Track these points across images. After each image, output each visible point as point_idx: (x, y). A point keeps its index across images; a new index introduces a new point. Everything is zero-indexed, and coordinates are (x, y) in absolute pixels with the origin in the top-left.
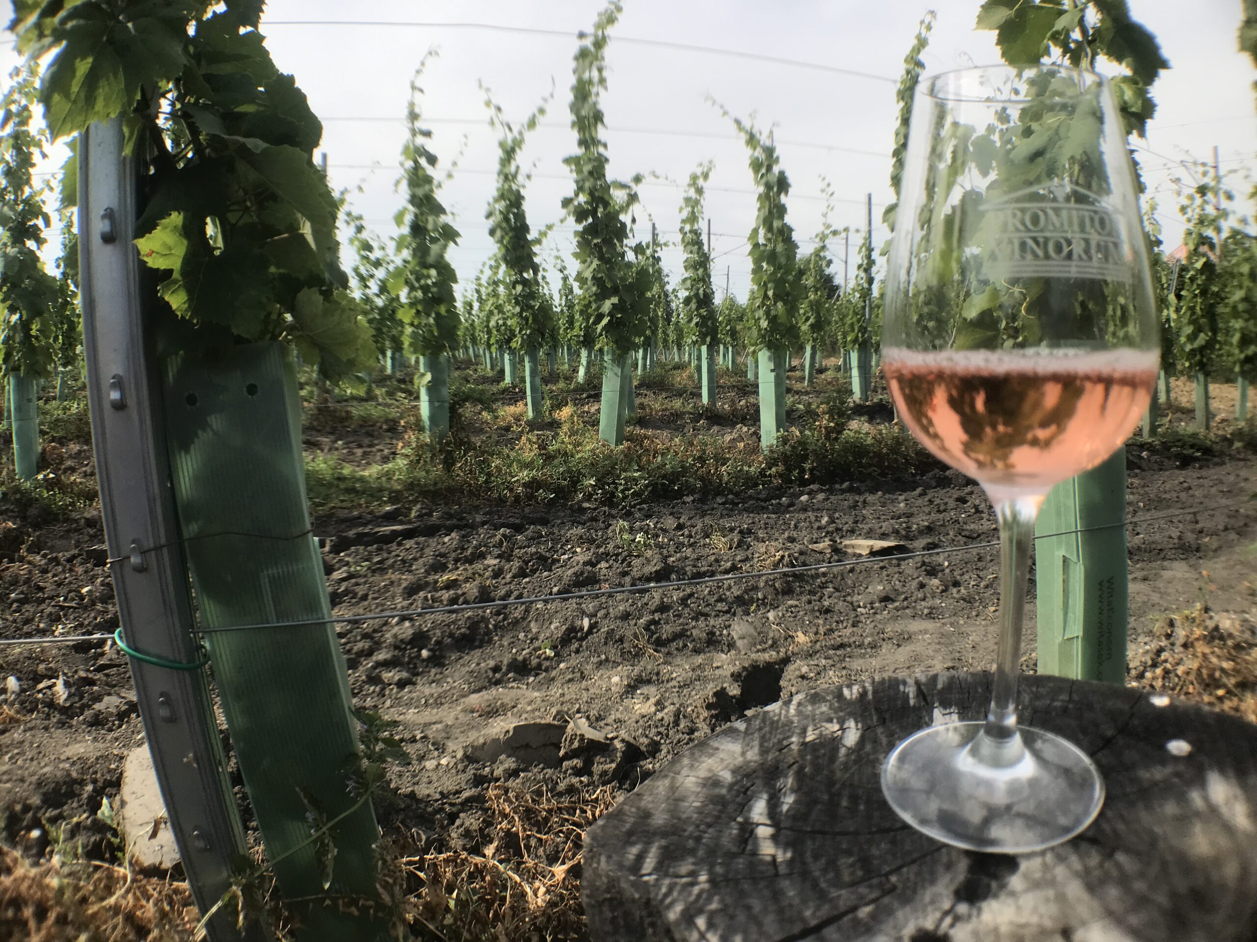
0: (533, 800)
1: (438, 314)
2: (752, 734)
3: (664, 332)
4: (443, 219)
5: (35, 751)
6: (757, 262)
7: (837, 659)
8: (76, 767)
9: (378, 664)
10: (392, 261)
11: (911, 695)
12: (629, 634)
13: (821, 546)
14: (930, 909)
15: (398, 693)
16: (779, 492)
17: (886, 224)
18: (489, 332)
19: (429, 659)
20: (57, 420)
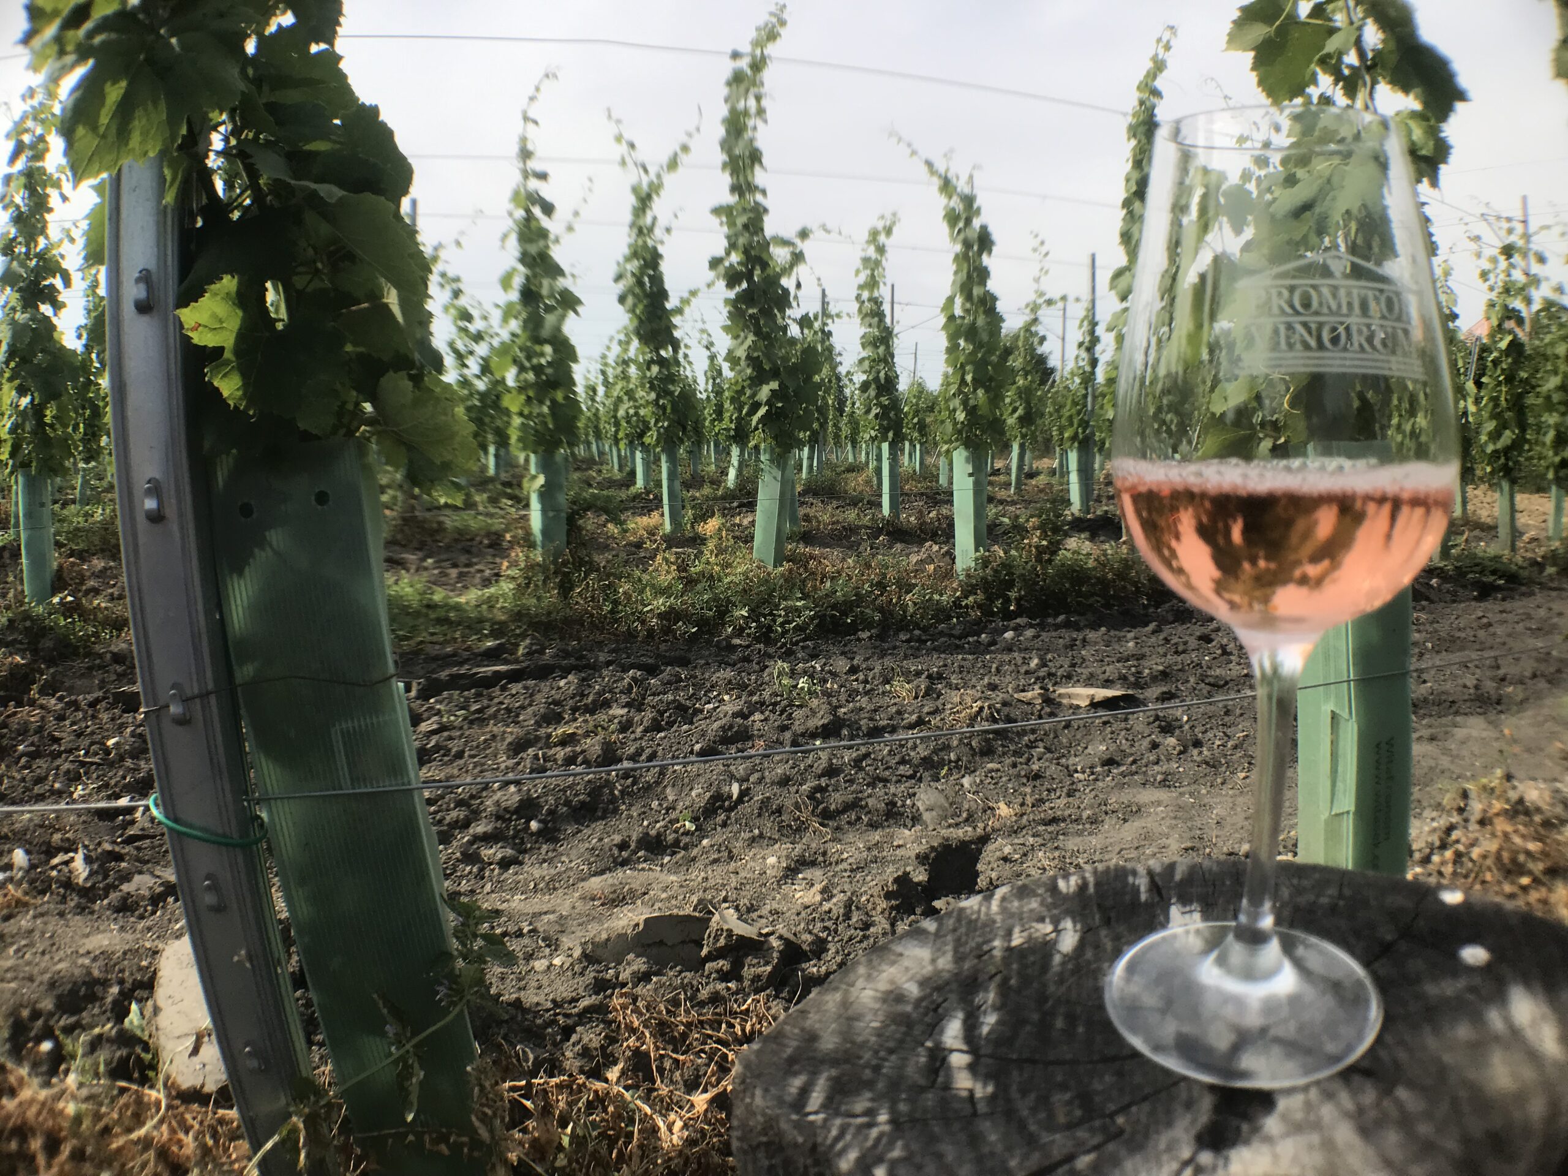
0: (668, 1011)
1: (554, 402)
2: (945, 936)
3: (835, 425)
4: (562, 283)
5: (48, 943)
6: (953, 338)
7: (1047, 836)
8: (98, 964)
9: (476, 839)
10: (497, 334)
11: (1143, 889)
12: (789, 803)
13: (1029, 695)
14: (1165, 1157)
15: (500, 874)
16: (977, 627)
17: (1113, 292)
18: (617, 424)
19: (539, 833)
20: (77, 529)
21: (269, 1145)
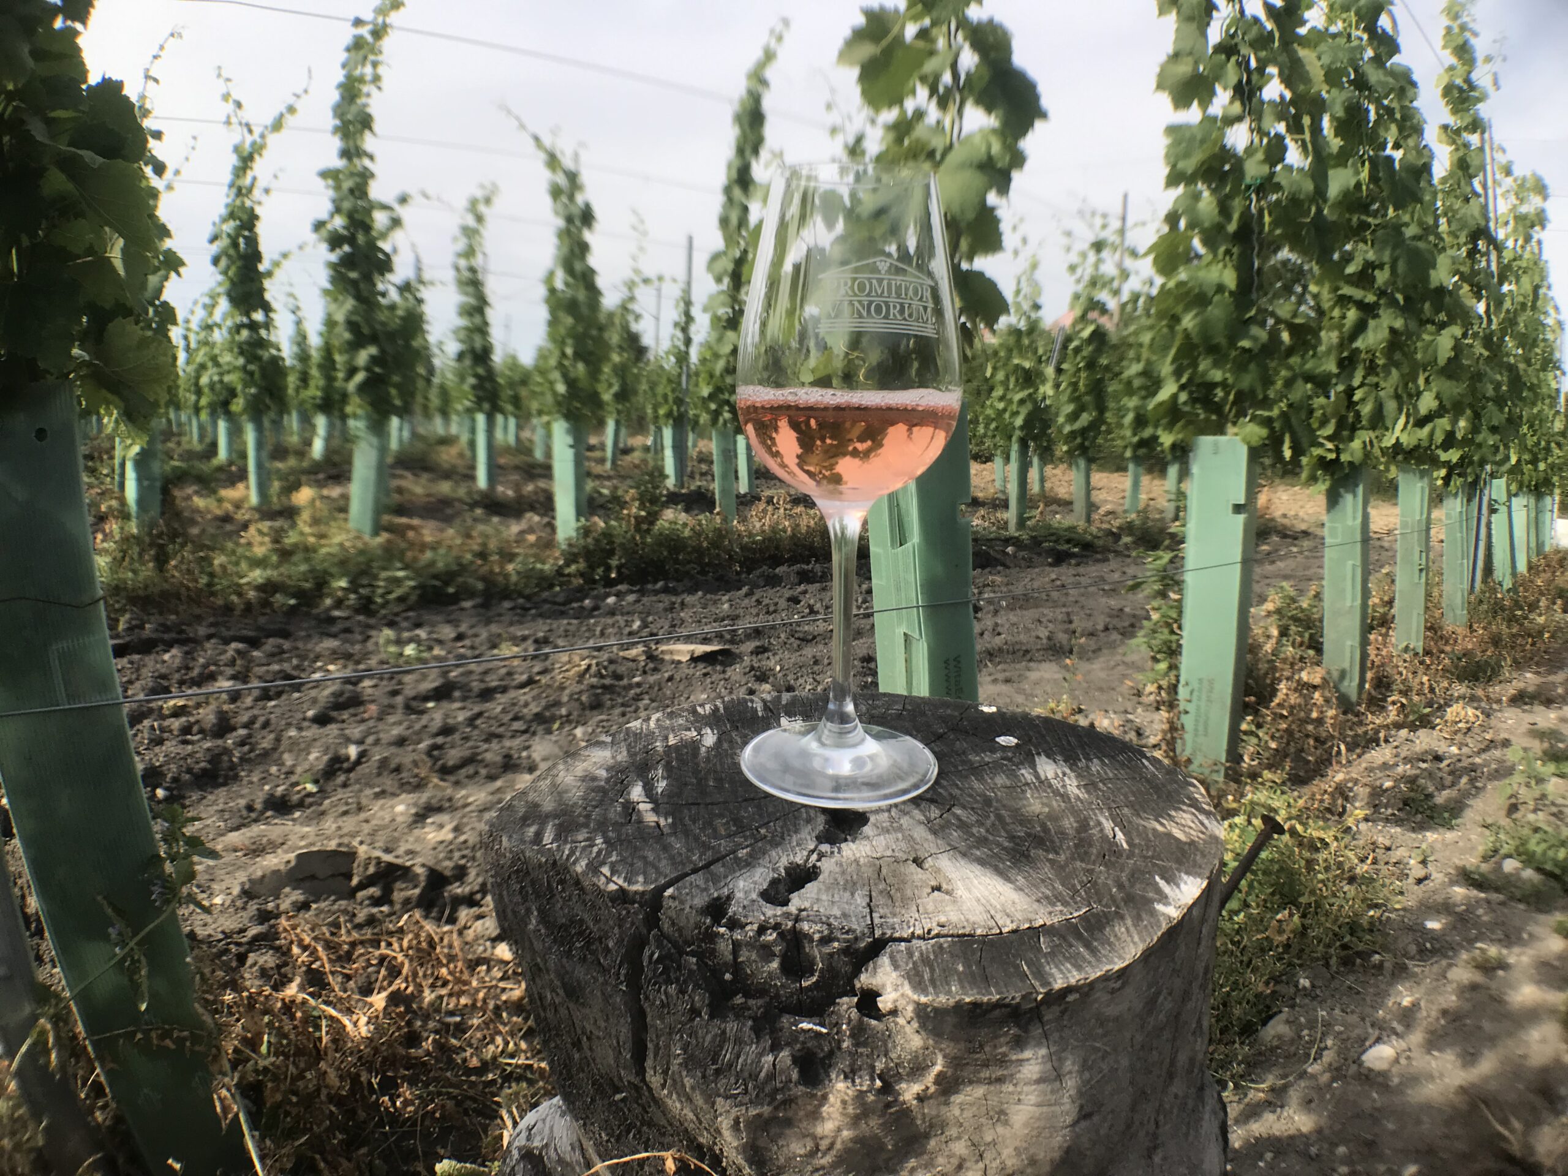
0: (333, 934)
2: (619, 743)
3: (423, 396)
6: (553, 311)
11: (759, 709)
12: (406, 762)
13: (633, 652)
14: (797, 849)
16: (580, 593)
18: (199, 392)
19: (166, 799)
21: (24, 1049)
